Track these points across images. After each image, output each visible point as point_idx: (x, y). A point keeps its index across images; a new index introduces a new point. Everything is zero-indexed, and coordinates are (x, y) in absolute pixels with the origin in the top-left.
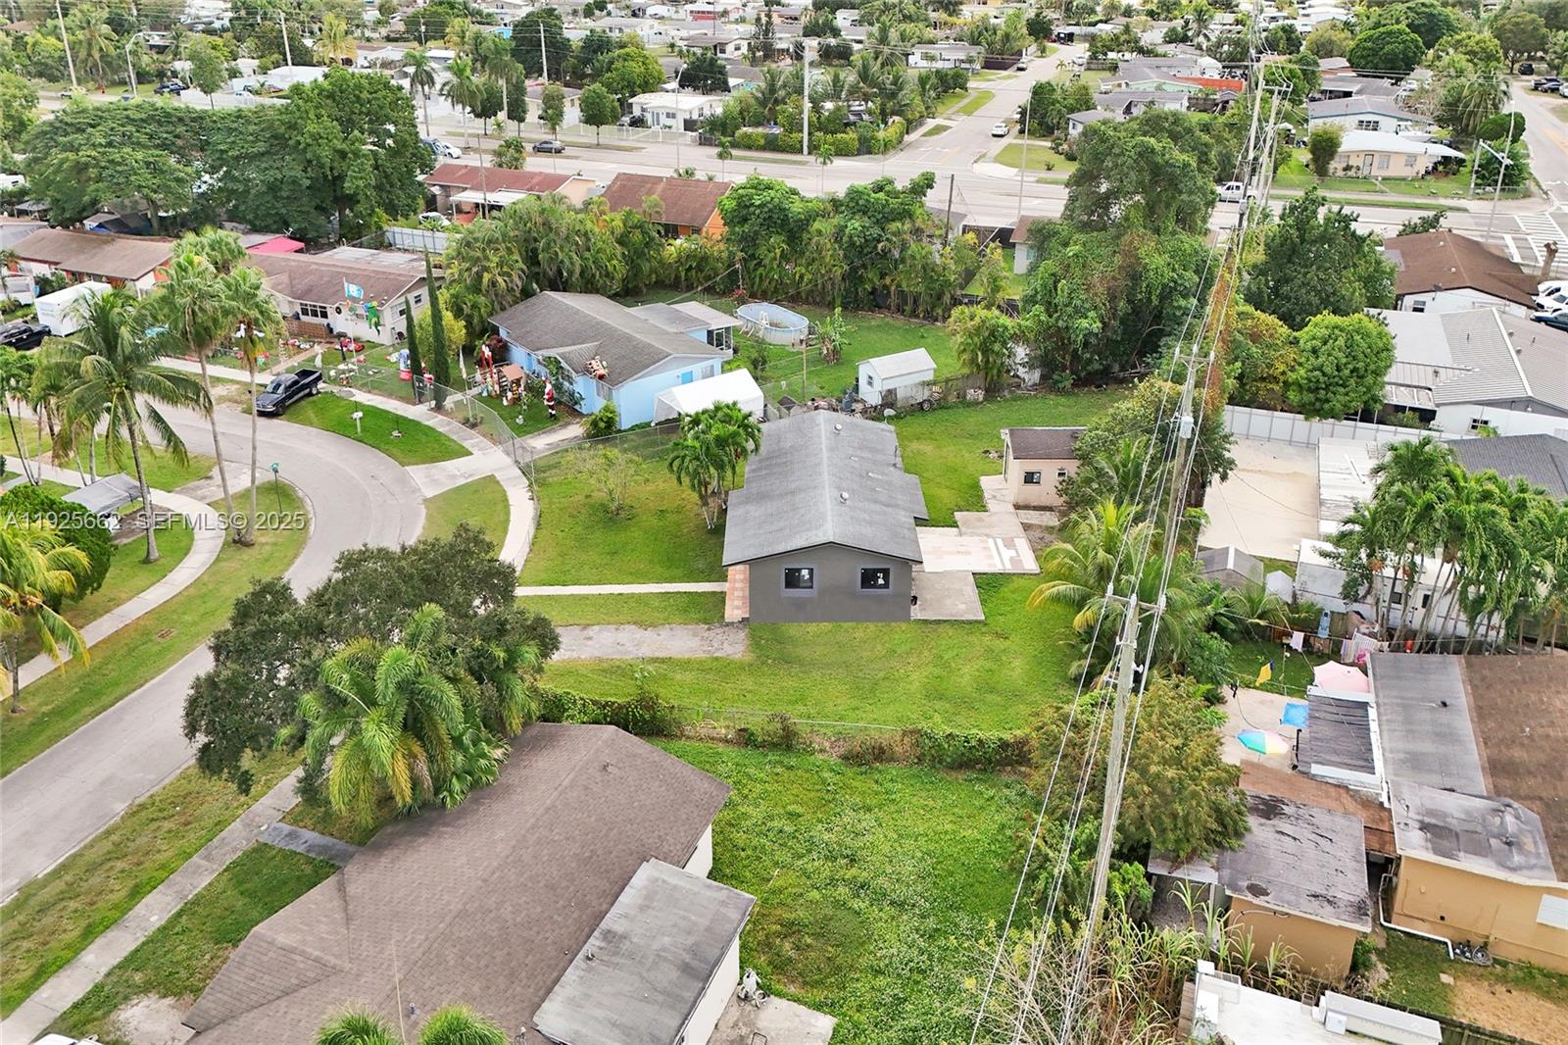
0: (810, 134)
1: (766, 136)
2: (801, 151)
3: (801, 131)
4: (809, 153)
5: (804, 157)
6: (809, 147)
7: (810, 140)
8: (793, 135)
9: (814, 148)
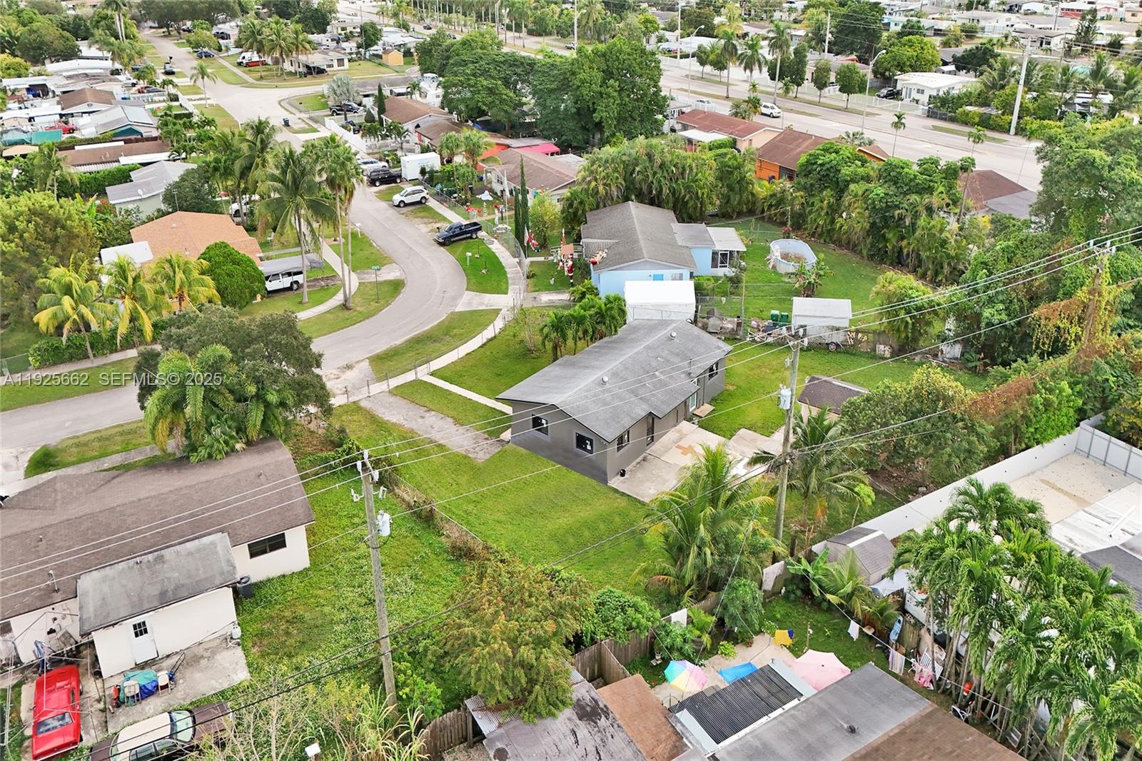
0: (1019, 118)
1: (981, 115)
2: (1008, 131)
3: (1012, 114)
4: (1016, 134)
5: (1011, 138)
6: (1016, 129)
7: (1018, 123)
8: (1006, 117)
9: (1020, 131)
